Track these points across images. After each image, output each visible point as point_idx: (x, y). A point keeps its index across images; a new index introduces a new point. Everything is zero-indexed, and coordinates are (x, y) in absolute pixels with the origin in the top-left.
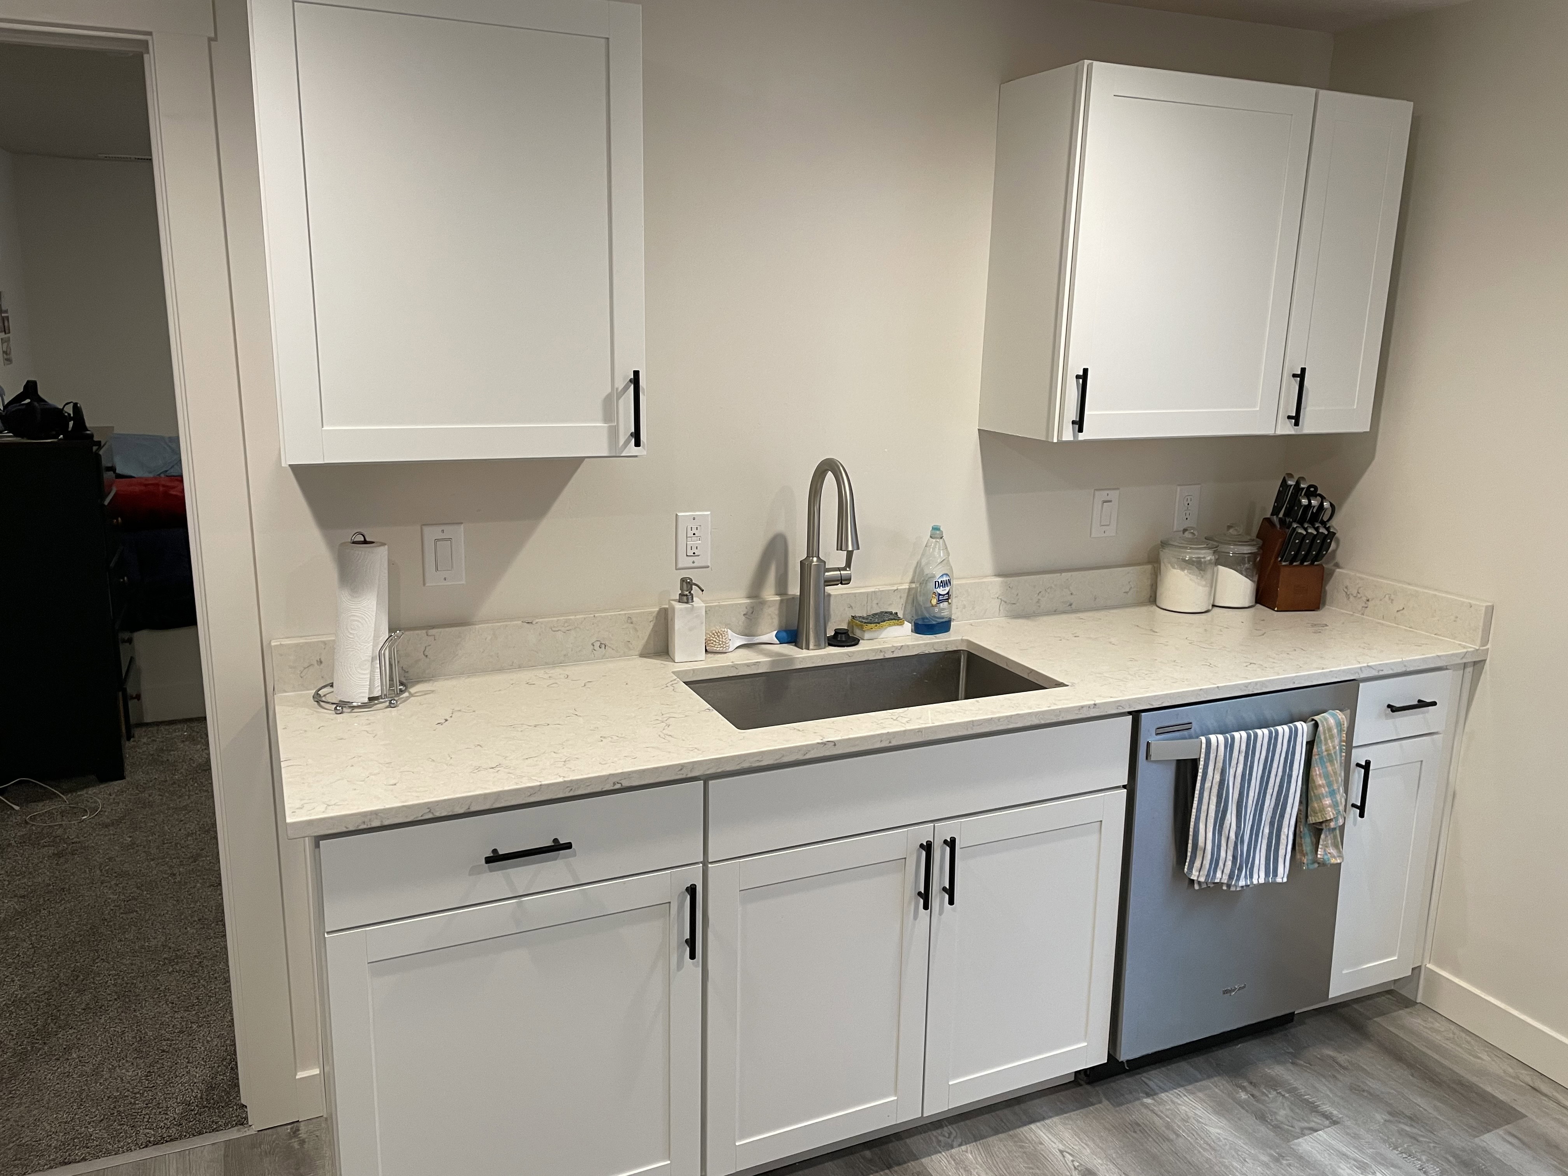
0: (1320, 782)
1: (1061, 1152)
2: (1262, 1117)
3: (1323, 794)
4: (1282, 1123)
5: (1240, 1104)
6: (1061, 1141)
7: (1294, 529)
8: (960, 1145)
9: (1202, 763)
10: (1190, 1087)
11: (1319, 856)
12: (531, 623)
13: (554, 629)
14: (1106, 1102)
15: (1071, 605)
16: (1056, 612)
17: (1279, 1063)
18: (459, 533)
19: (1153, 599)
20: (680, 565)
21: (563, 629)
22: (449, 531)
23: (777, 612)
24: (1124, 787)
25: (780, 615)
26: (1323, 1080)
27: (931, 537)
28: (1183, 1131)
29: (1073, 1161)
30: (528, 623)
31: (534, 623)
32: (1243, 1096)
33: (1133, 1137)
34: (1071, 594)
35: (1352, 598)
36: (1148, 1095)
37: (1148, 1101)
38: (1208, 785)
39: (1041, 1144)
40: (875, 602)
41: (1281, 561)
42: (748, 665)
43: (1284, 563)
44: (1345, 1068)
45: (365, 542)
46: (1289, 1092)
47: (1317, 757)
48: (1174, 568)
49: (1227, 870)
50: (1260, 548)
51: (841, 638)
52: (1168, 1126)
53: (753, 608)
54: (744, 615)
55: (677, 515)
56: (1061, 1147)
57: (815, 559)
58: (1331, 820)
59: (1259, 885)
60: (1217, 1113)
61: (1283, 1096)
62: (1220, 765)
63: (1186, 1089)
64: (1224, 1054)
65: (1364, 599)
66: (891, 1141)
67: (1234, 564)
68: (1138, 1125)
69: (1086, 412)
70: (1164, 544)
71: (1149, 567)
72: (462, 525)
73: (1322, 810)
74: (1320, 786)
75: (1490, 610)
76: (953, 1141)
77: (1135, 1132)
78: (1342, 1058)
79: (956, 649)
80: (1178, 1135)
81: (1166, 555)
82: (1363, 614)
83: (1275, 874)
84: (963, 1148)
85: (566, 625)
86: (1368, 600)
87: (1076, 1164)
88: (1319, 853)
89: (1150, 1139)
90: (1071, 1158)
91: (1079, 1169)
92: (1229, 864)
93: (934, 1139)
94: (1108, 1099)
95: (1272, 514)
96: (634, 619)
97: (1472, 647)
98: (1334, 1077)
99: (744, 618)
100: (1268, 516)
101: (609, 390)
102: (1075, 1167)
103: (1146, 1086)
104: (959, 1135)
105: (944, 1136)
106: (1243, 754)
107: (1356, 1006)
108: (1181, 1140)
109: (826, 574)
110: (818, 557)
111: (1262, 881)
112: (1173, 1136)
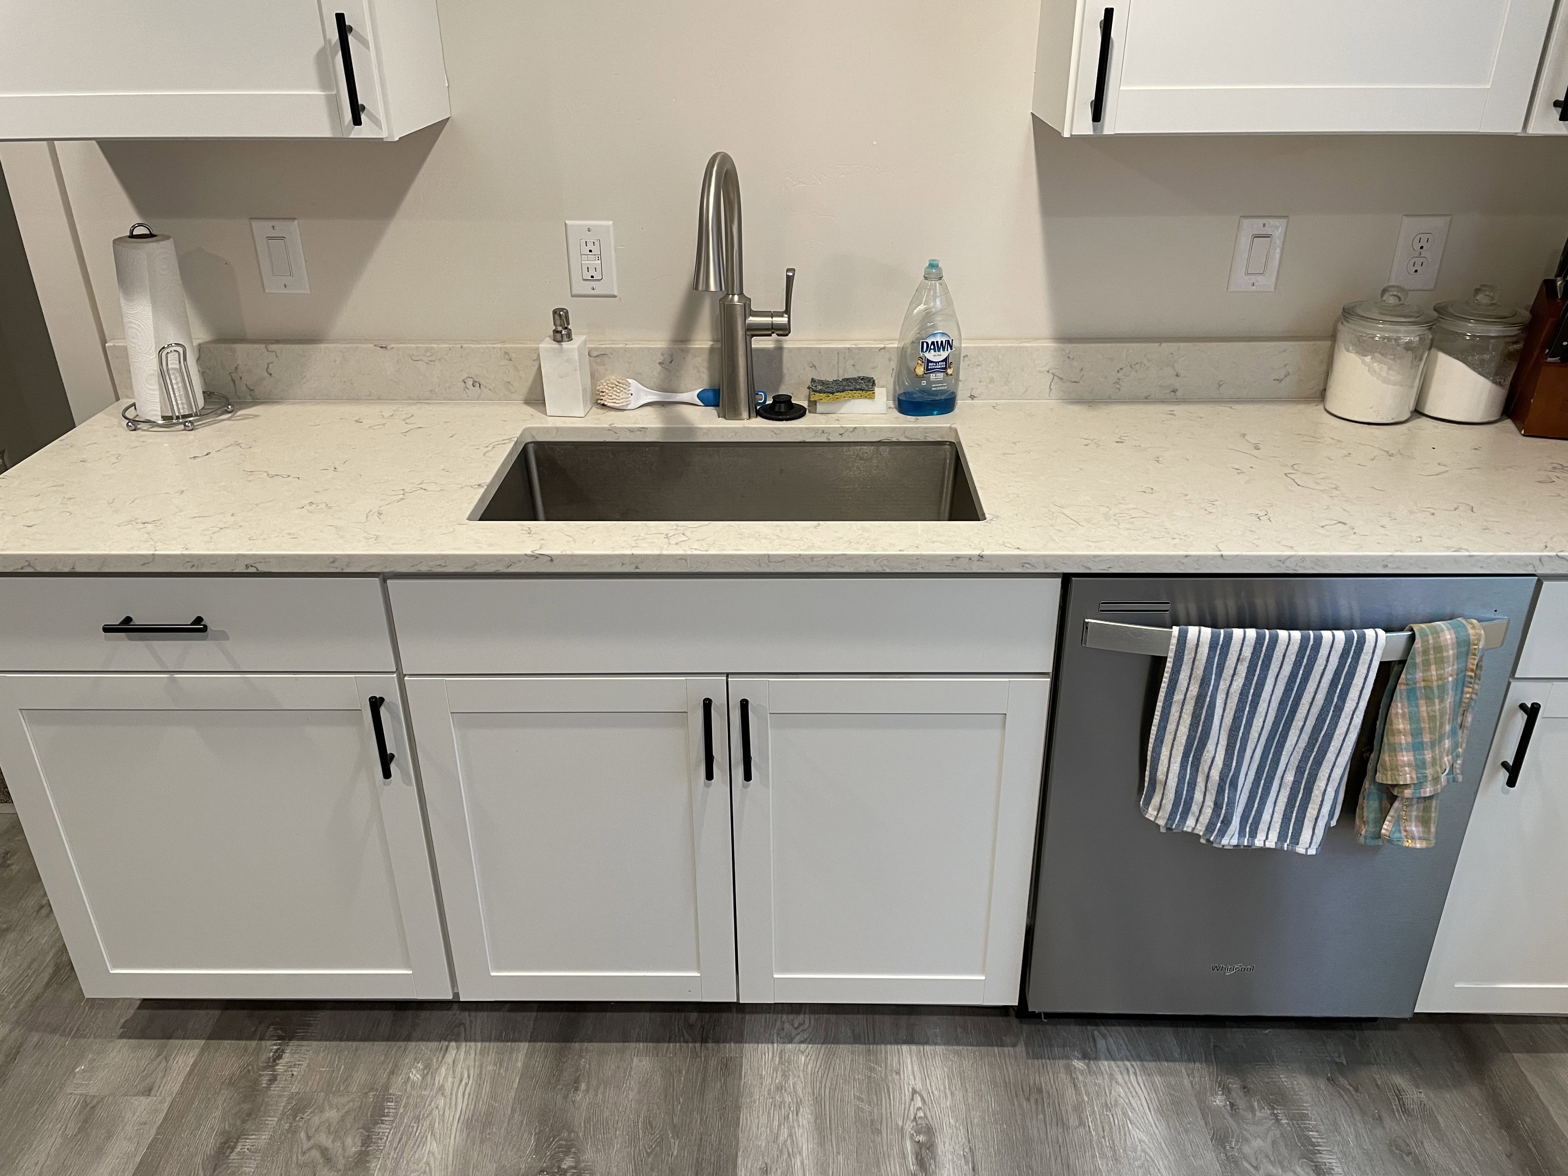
1: (914, 1092)
2: (1221, 1139)
4: (1245, 1158)
5: (1205, 1111)
6: (924, 1081)
8: (802, 1042)
9: (1169, 665)
10: (1152, 1065)
11: (1383, 831)
12: (386, 348)
13: (414, 358)
14: (1021, 1049)
15: (1174, 391)
17: (1311, 1072)
18: (294, 230)
19: (1321, 396)
20: (574, 292)
21: (424, 358)
22: (281, 228)
23: (706, 364)
25: (710, 368)
26: (1358, 1118)
28: (1094, 1120)
29: (919, 1109)
30: (381, 347)
31: (389, 347)
32: (1219, 1101)
33: (1020, 1106)
34: (1177, 375)
36: (1085, 1056)
37: (1079, 1064)
39: (898, 1073)
41: (1547, 355)
42: (631, 430)
43: (1550, 361)
44: (1406, 1111)
45: (151, 235)
46: (1291, 1118)
51: (780, 407)
52: (1078, 1108)
53: (672, 355)
54: (660, 363)
55: (565, 223)
56: (919, 1087)
57: (736, 298)
60: (1161, 1112)
61: (1278, 1120)
63: (1143, 1065)
64: (1237, 1036)
66: (731, 1011)
67: (1468, 352)
68: (1040, 1091)
70: (1348, 313)
71: (1317, 345)
72: (296, 222)
74: (1399, 732)
77: (1028, 1100)
78: (1415, 1095)
79: (940, 439)
80: (1082, 1123)
81: (1346, 332)
83: (1296, 840)
84: (803, 1046)
85: (428, 354)
87: (921, 1115)
89: (1041, 1116)
90: (919, 1104)
91: (919, 1122)
93: (781, 1025)
94: (1026, 1045)
96: (513, 356)
98: (1380, 1118)
99: (659, 368)
102: (915, 1118)
103: (1092, 1045)
105: (792, 1025)
106: (1246, 664)
107: (1499, 1027)
108: (1081, 1130)
109: (751, 318)
110: (741, 294)
111: (1271, 844)
112: (1073, 1121)
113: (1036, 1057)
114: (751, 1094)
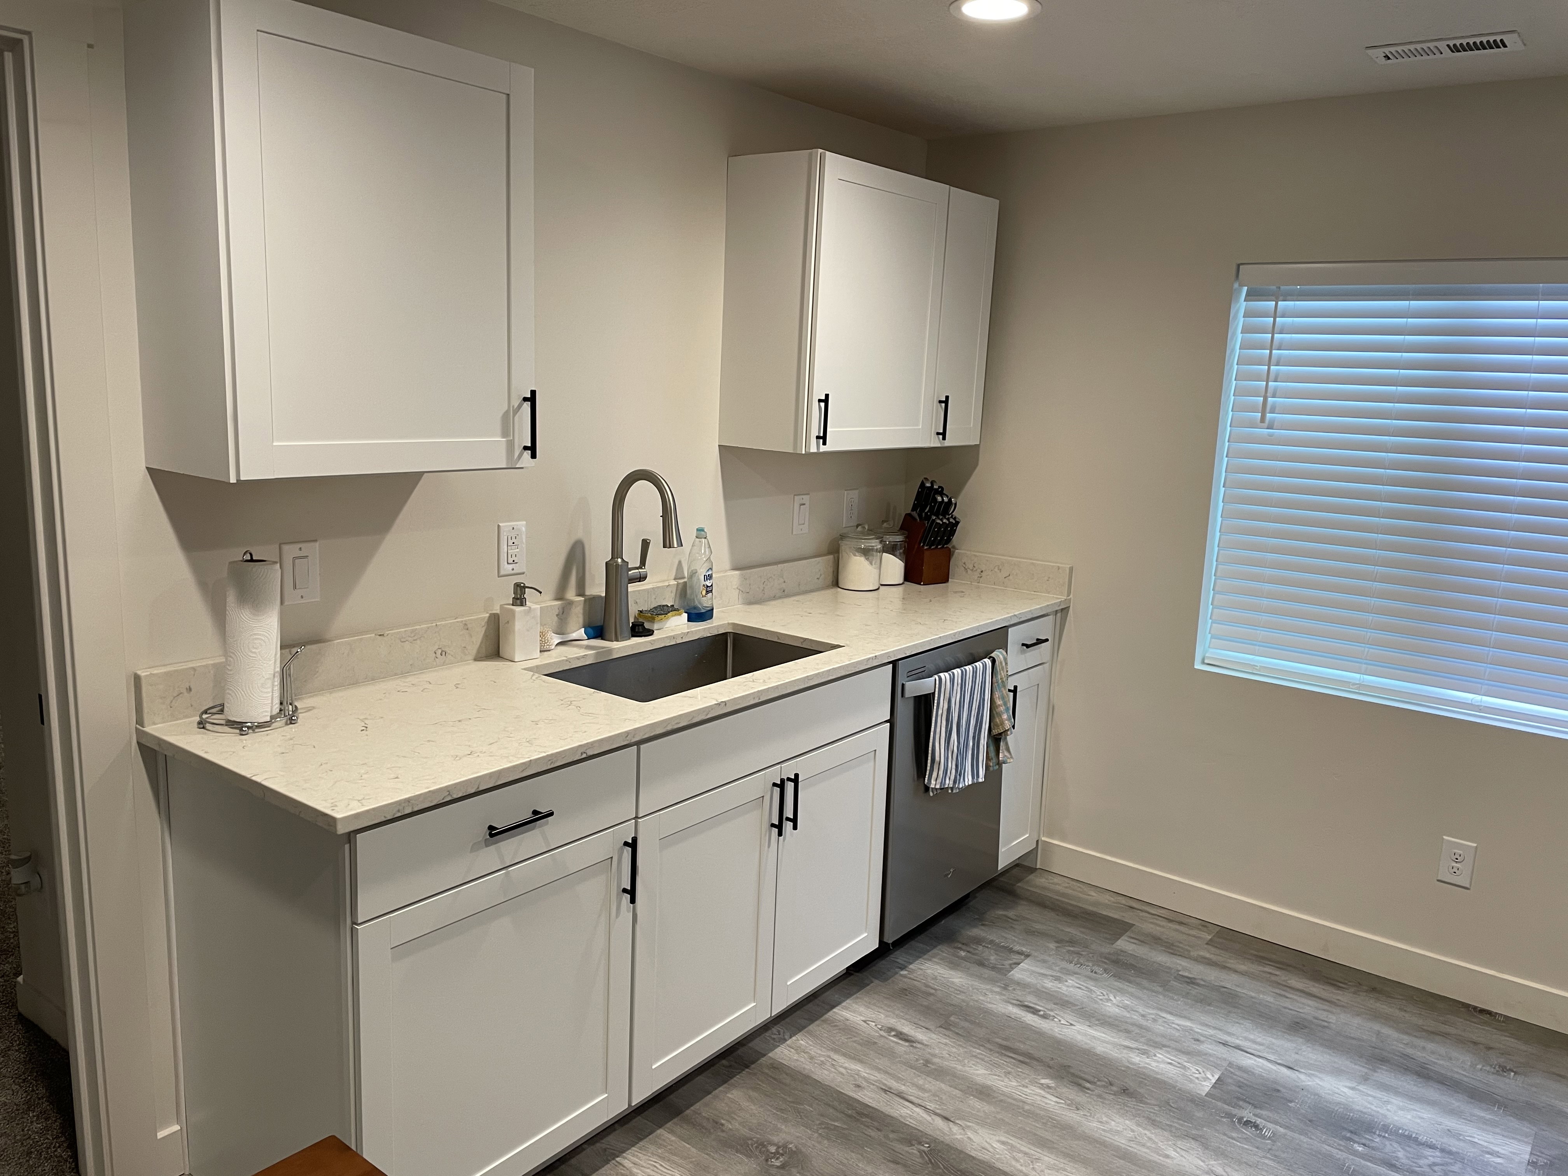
0: (999, 703)
1: (865, 1021)
2: (981, 964)
3: (1001, 711)
4: (996, 964)
5: (963, 958)
6: (861, 1015)
7: (934, 520)
8: (791, 1038)
9: (936, 695)
10: (925, 957)
11: (1000, 759)
12: (383, 635)
13: (402, 640)
14: (876, 982)
15: (784, 591)
16: (774, 598)
17: (975, 926)
18: (313, 550)
19: (836, 583)
20: (502, 573)
21: (410, 639)
22: (307, 548)
23: (581, 611)
24: (886, 722)
25: (584, 614)
26: (1006, 931)
27: (697, 537)
28: (938, 986)
29: (876, 1025)
30: (380, 635)
31: (385, 635)
32: (963, 954)
33: (907, 999)
34: (784, 582)
35: (969, 571)
36: (902, 969)
37: (904, 972)
38: (940, 712)
39: (848, 1020)
40: (654, 597)
41: (923, 546)
43: (926, 548)
44: (1016, 920)
45: (252, 560)
46: (990, 944)
47: (996, 684)
48: (855, 556)
49: (953, 778)
50: (906, 537)
51: (639, 629)
52: (927, 986)
53: (563, 608)
54: (557, 615)
55: (499, 526)
56: (864, 1019)
57: (619, 560)
58: (1008, 730)
59: (969, 785)
60: (951, 968)
61: (987, 947)
62: (947, 695)
63: (924, 959)
64: (936, 929)
65: (979, 571)
66: (738, 1049)
67: (891, 549)
68: (906, 990)
69: (828, 430)
70: (843, 537)
71: (831, 557)
72: (317, 544)
73: (1002, 723)
74: (999, 705)
75: (1071, 569)
76: (784, 1036)
77: (907, 995)
78: (1011, 914)
79: (724, 632)
80: (935, 990)
81: (845, 546)
82: (979, 583)
83: (978, 776)
84: (794, 1038)
85: (413, 635)
86: (982, 572)
87: (880, 1027)
88: (1000, 756)
89: (919, 997)
90: (874, 1024)
91: (883, 1029)
92: (954, 771)
93: (768, 1038)
94: (876, 978)
95: (912, 510)
96: (469, 626)
97: (1064, 598)
98: (1012, 927)
99: (556, 618)
100: (909, 512)
101: (506, 408)
102: (880, 1029)
103: (897, 963)
104: (786, 1031)
105: (775, 1034)
106: (960, 686)
107: (1002, 879)
108: (938, 992)
109: (630, 573)
110: (622, 558)
111: (970, 783)
112: (933, 991)
113: (886, 980)
114: (804, 1068)
